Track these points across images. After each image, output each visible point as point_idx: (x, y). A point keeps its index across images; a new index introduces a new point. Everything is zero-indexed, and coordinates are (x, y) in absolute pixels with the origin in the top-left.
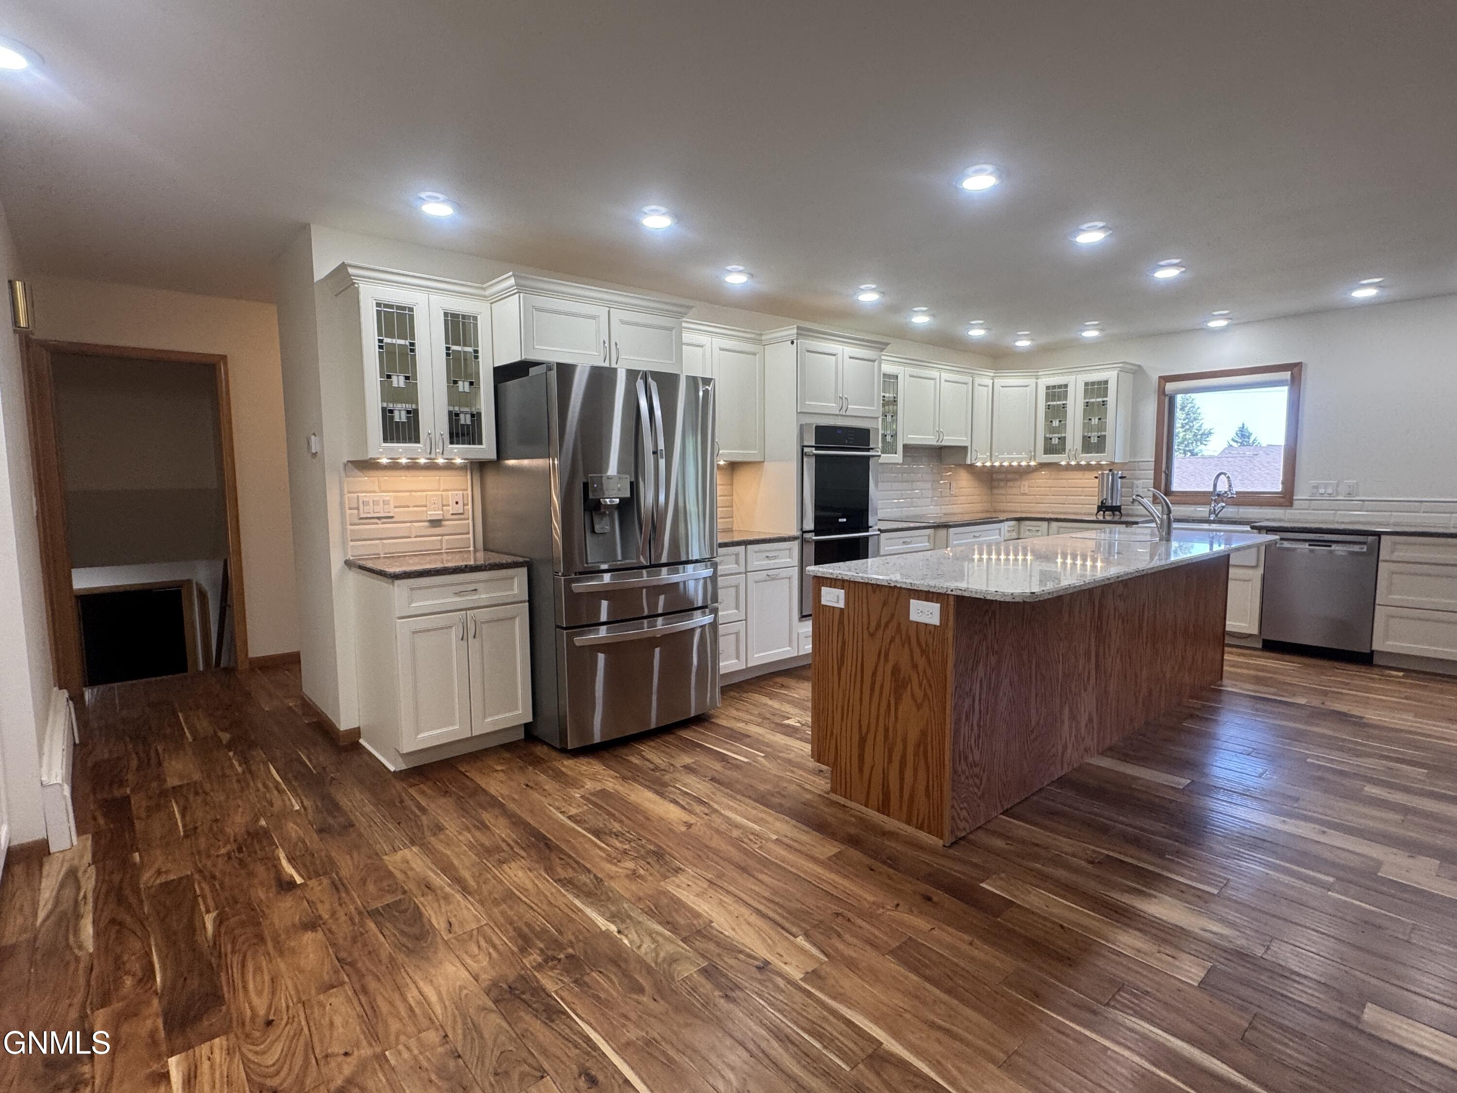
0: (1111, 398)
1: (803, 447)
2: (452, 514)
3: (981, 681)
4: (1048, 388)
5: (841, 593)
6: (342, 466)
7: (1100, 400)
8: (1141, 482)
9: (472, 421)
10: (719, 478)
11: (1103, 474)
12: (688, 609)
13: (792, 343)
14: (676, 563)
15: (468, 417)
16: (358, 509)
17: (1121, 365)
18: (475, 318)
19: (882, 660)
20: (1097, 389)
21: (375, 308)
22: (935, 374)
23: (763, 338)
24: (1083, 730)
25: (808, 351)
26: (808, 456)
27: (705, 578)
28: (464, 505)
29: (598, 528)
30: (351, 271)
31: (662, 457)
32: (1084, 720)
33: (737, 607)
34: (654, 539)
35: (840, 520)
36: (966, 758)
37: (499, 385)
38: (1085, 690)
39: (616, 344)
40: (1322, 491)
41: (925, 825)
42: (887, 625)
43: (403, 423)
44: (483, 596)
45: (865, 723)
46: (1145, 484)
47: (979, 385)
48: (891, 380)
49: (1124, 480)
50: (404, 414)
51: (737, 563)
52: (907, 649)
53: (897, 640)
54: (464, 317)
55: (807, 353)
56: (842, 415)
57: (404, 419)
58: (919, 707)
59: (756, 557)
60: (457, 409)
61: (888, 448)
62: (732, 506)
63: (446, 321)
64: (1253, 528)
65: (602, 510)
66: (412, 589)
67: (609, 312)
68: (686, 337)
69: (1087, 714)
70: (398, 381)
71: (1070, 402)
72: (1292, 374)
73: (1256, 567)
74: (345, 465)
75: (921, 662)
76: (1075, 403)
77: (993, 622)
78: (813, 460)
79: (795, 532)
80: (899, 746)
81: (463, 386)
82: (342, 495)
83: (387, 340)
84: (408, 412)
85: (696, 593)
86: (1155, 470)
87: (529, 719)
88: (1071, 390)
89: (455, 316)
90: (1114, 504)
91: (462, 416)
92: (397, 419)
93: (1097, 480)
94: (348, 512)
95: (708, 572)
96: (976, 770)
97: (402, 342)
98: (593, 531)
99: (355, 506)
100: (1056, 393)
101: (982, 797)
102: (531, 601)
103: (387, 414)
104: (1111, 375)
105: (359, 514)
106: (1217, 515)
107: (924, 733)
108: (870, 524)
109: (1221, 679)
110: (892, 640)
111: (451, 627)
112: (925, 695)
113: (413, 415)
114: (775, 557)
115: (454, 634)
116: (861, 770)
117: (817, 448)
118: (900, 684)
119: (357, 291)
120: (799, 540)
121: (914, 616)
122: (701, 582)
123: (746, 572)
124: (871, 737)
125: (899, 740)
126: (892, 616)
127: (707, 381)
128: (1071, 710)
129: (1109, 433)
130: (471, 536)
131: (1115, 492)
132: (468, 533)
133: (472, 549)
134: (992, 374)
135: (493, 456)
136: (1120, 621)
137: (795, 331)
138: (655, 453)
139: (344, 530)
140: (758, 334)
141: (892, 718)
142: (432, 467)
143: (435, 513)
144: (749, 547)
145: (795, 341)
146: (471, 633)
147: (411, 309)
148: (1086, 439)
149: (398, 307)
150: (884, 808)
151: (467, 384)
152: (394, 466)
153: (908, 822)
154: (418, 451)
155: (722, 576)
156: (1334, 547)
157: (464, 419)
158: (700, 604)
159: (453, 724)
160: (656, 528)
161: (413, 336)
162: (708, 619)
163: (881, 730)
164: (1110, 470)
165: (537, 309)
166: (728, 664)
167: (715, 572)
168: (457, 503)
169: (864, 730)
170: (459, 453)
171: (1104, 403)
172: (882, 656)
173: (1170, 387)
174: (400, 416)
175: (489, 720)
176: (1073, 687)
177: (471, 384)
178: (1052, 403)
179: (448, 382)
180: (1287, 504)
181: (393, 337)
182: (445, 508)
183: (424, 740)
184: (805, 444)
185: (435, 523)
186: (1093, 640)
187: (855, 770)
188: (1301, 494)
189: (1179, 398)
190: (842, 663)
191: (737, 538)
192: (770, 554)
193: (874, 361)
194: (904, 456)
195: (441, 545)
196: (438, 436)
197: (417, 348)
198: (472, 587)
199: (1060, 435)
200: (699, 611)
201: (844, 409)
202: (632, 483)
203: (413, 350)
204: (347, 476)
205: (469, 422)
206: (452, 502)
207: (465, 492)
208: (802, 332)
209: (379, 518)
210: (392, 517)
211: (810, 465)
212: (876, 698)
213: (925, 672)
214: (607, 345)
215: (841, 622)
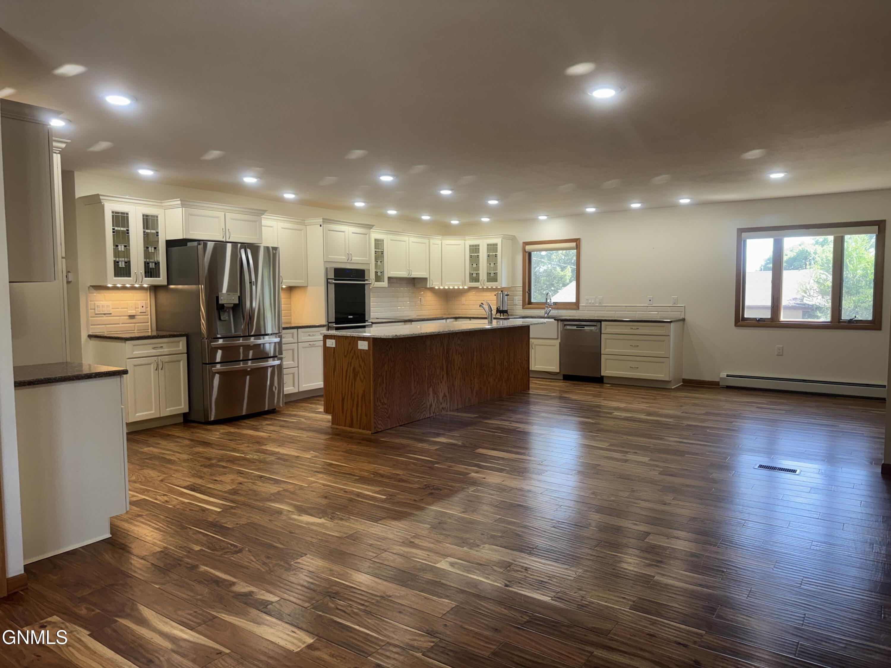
0: (499, 253)
1: (328, 279)
2: (140, 313)
3: (386, 372)
4: (470, 246)
5: (334, 341)
6: (87, 289)
7: (494, 254)
8: (517, 297)
9: (155, 266)
10: (283, 295)
11: (498, 293)
12: (267, 357)
13: (321, 226)
14: (259, 335)
15: (154, 264)
16: (94, 309)
17: (502, 236)
18: (157, 217)
19: (349, 365)
20: (492, 248)
21: (111, 214)
22: (406, 238)
23: (306, 222)
24: (441, 399)
25: (329, 230)
26: (331, 283)
27: (275, 343)
28: (146, 308)
29: (222, 318)
30: (101, 197)
31: (254, 285)
32: (441, 395)
33: (293, 360)
34: (250, 323)
35: (349, 317)
36: (380, 401)
37: (169, 249)
38: (441, 382)
39: (229, 230)
40: (590, 302)
41: (366, 428)
42: (351, 352)
43: (123, 268)
44: (166, 350)
45: (344, 392)
46: (518, 299)
47: (433, 244)
48: (379, 243)
49: (508, 297)
50: (123, 263)
51: (293, 337)
52: (358, 360)
53: (354, 357)
54: (152, 216)
55: (329, 231)
56: (349, 263)
57: (124, 266)
58: (362, 382)
59: (303, 335)
60: (148, 260)
61: (378, 278)
62: (291, 310)
63: (143, 219)
64: (555, 320)
65: (225, 309)
66: (134, 345)
67: (225, 214)
68: (264, 222)
69: (443, 393)
70: (121, 248)
71: (481, 254)
72: (576, 244)
73: (557, 339)
74: (89, 288)
75: (362, 364)
76: (483, 254)
77: (391, 349)
78: (333, 286)
79: (324, 322)
80: (356, 399)
81: (151, 250)
82: (87, 302)
83: (116, 228)
84: (126, 262)
85: (270, 349)
86: (523, 291)
87: (187, 410)
88: (481, 247)
89: (147, 216)
90: (504, 309)
91: (151, 264)
92: (120, 266)
93: (495, 297)
94: (90, 311)
95: (277, 340)
96: (386, 406)
97: (122, 229)
98: (220, 319)
99: (93, 308)
100: (475, 249)
101: (389, 417)
102: (188, 353)
103: (116, 263)
104: (498, 241)
105: (95, 312)
106: (548, 315)
107: (364, 391)
108: (366, 319)
109: (529, 389)
110: (353, 357)
111: (150, 364)
112: (364, 377)
113: (128, 263)
114: (313, 335)
115: (152, 367)
116: (343, 412)
117: (335, 280)
118: (356, 374)
119: (103, 206)
120: (327, 327)
121: (360, 347)
122: (273, 345)
123: (298, 343)
124: (346, 398)
125: (356, 396)
126: (352, 348)
127: (275, 249)
128: (433, 390)
129: (499, 272)
130: (149, 323)
131: (504, 303)
132: (148, 322)
133: (150, 330)
134: (441, 238)
135: (166, 283)
136: (460, 355)
137: (322, 220)
138: (250, 283)
139: (88, 320)
140: (302, 220)
141: (353, 388)
142: (133, 288)
143: (132, 312)
144: (299, 330)
145: (322, 225)
146: (160, 367)
147: (127, 214)
148: (489, 274)
149: (122, 213)
150: (351, 426)
151: (153, 248)
152: (115, 288)
153: (360, 429)
154: (127, 281)
155: (284, 344)
156: (586, 328)
157: (152, 265)
158: (272, 355)
159: (152, 410)
160: (251, 318)
161: (128, 227)
162: (277, 362)
163: (350, 394)
164: (502, 291)
165: (190, 215)
166: (289, 389)
167: (281, 340)
168: (143, 307)
169: (343, 396)
170: (148, 282)
171: (496, 255)
172: (349, 364)
173: (528, 248)
174: (122, 265)
175: (167, 409)
176: (434, 381)
177: (155, 248)
178: (473, 254)
179: (144, 248)
180: (577, 308)
181: (119, 227)
182: (137, 309)
183: (139, 416)
184: (329, 277)
185: (132, 317)
186: (444, 361)
187: (341, 411)
188: (582, 304)
189: (533, 254)
190: (335, 370)
191: (293, 325)
192: (311, 334)
193: (366, 234)
194: (388, 283)
195: (135, 328)
196: (139, 273)
197: (130, 232)
198: (161, 345)
199: (477, 272)
200: (271, 359)
201: (350, 259)
202: (239, 297)
203: (128, 233)
204: (89, 293)
205: (154, 267)
206: (140, 307)
207: (147, 301)
208: (326, 221)
209: (105, 314)
210: (110, 314)
211: (332, 288)
212: (347, 381)
213: (364, 368)
214: (224, 230)
215: (334, 353)
